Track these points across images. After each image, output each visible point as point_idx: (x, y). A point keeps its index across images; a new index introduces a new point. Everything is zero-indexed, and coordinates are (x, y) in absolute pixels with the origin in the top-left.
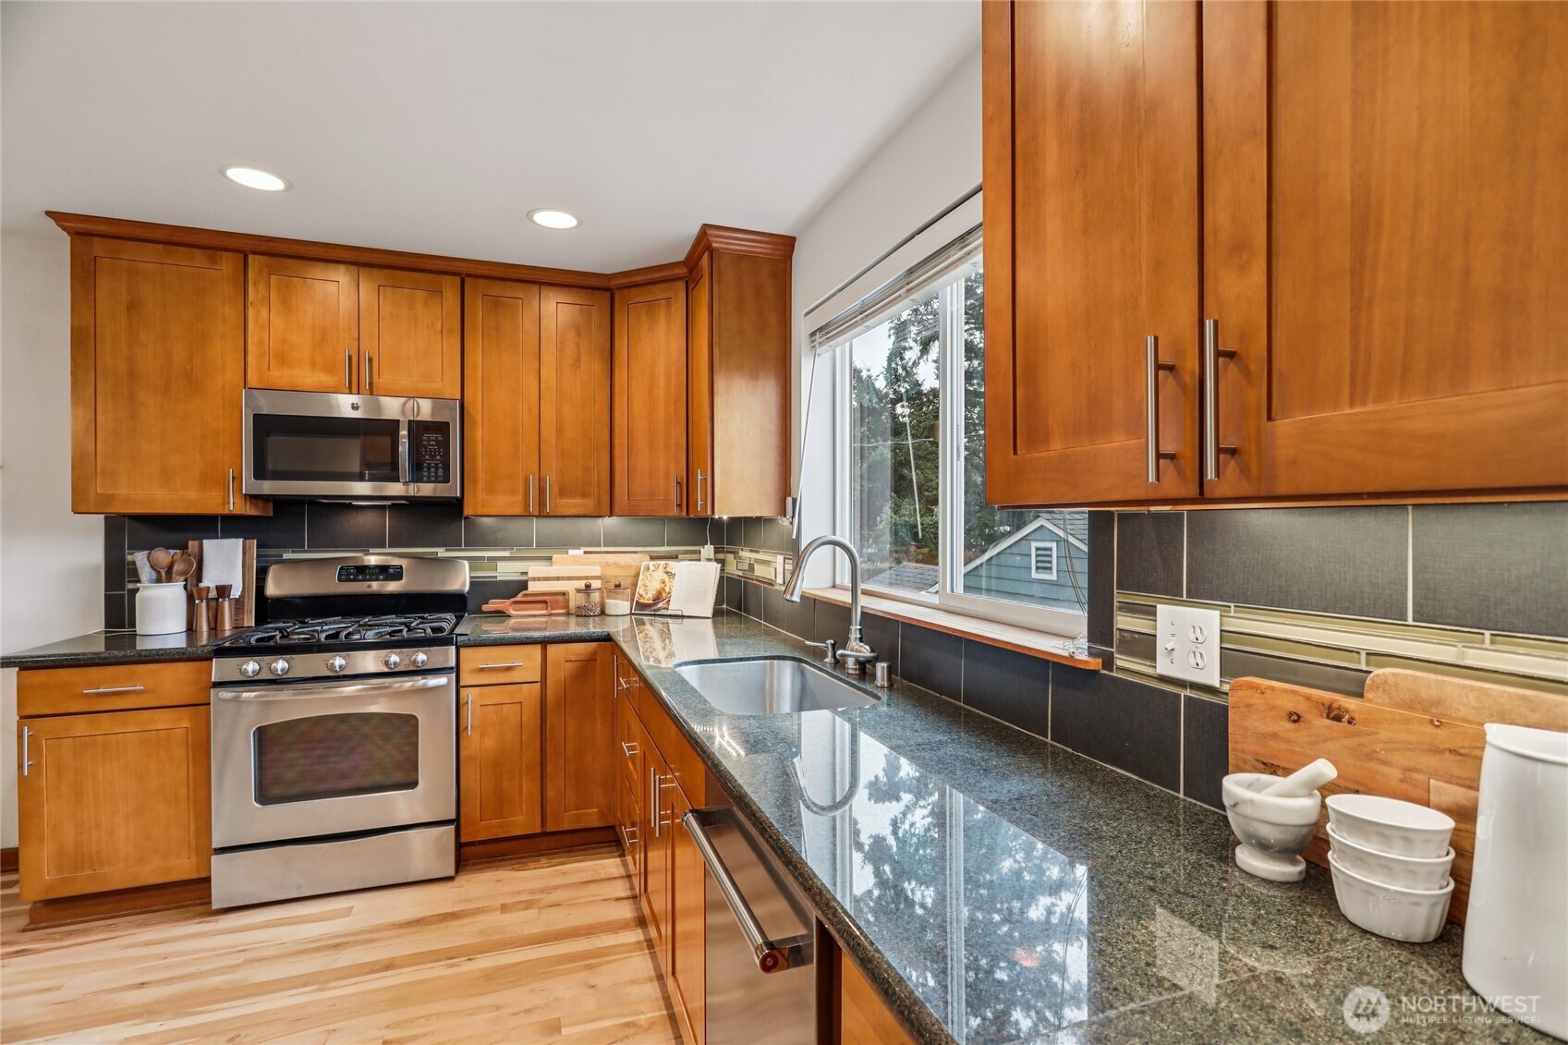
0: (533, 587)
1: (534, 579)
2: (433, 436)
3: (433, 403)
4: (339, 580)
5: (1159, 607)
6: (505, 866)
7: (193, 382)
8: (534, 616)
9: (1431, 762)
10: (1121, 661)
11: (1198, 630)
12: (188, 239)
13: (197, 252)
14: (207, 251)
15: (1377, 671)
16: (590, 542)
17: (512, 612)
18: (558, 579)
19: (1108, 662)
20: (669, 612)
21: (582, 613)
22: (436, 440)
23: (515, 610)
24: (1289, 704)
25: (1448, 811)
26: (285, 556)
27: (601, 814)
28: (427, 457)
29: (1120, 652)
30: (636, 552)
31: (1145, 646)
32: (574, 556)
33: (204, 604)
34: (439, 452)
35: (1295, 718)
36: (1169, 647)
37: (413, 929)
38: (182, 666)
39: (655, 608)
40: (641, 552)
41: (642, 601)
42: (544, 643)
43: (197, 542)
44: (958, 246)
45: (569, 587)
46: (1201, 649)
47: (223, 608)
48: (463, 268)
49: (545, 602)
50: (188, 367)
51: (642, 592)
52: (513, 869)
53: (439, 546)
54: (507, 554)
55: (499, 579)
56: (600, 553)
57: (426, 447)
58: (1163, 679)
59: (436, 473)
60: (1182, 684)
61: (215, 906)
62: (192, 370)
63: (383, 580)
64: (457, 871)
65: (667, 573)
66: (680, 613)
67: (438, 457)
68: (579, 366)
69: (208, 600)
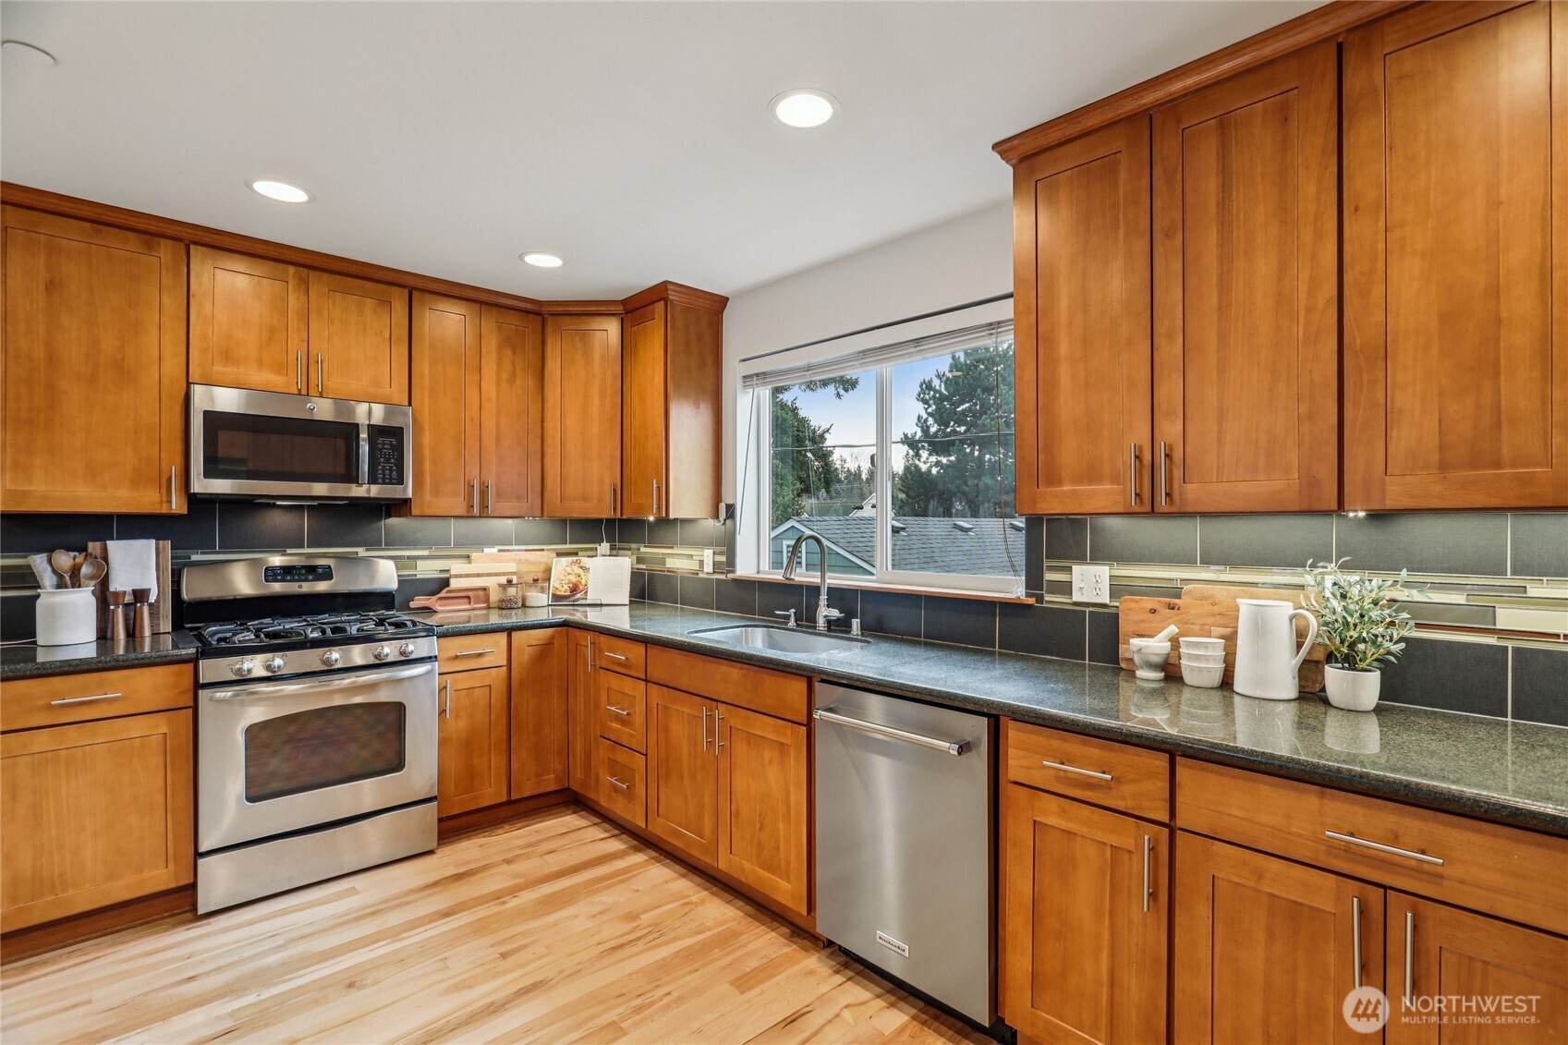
0: (454, 584)
1: (456, 576)
2: (388, 440)
3: (385, 408)
4: (266, 581)
5: (1074, 567)
6: (476, 835)
7: (124, 373)
8: (459, 611)
9: (1210, 620)
10: (1048, 598)
11: (1097, 577)
12: (122, 220)
13: (130, 235)
14: (143, 236)
15: (1185, 588)
16: (503, 541)
17: (438, 608)
18: (478, 575)
19: (1040, 599)
20: (588, 602)
21: (505, 605)
22: (391, 444)
23: (440, 606)
24: (1150, 606)
25: (1222, 637)
26: (195, 558)
27: (557, 779)
28: (382, 460)
29: (1047, 593)
30: (543, 550)
31: (1066, 588)
32: (490, 554)
33: (120, 610)
34: (393, 455)
35: (1153, 611)
36: (1082, 586)
37: (434, 890)
38: (160, 670)
39: (573, 599)
40: (548, 550)
41: (558, 593)
42: (509, 631)
43: (99, 543)
44: (911, 345)
45: (491, 583)
46: (1099, 586)
47: (142, 613)
48: (412, 282)
49: (469, 597)
50: (119, 357)
51: (557, 585)
52: (484, 836)
53: (359, 546)
54: (425, 553)
55: (418, 577)
56: (513, 550)
57: (380, 450)
58: (1076, 604)
59: (390, 475)
60: (1088, 605)
61: (201, 911)
62: (123, 359)
63: (313, 580)
64: (439, 845)
65: (581, 567)
66: (599, 602)
67: (392, 461)
68: (515, 381)
69: (126, 606)
